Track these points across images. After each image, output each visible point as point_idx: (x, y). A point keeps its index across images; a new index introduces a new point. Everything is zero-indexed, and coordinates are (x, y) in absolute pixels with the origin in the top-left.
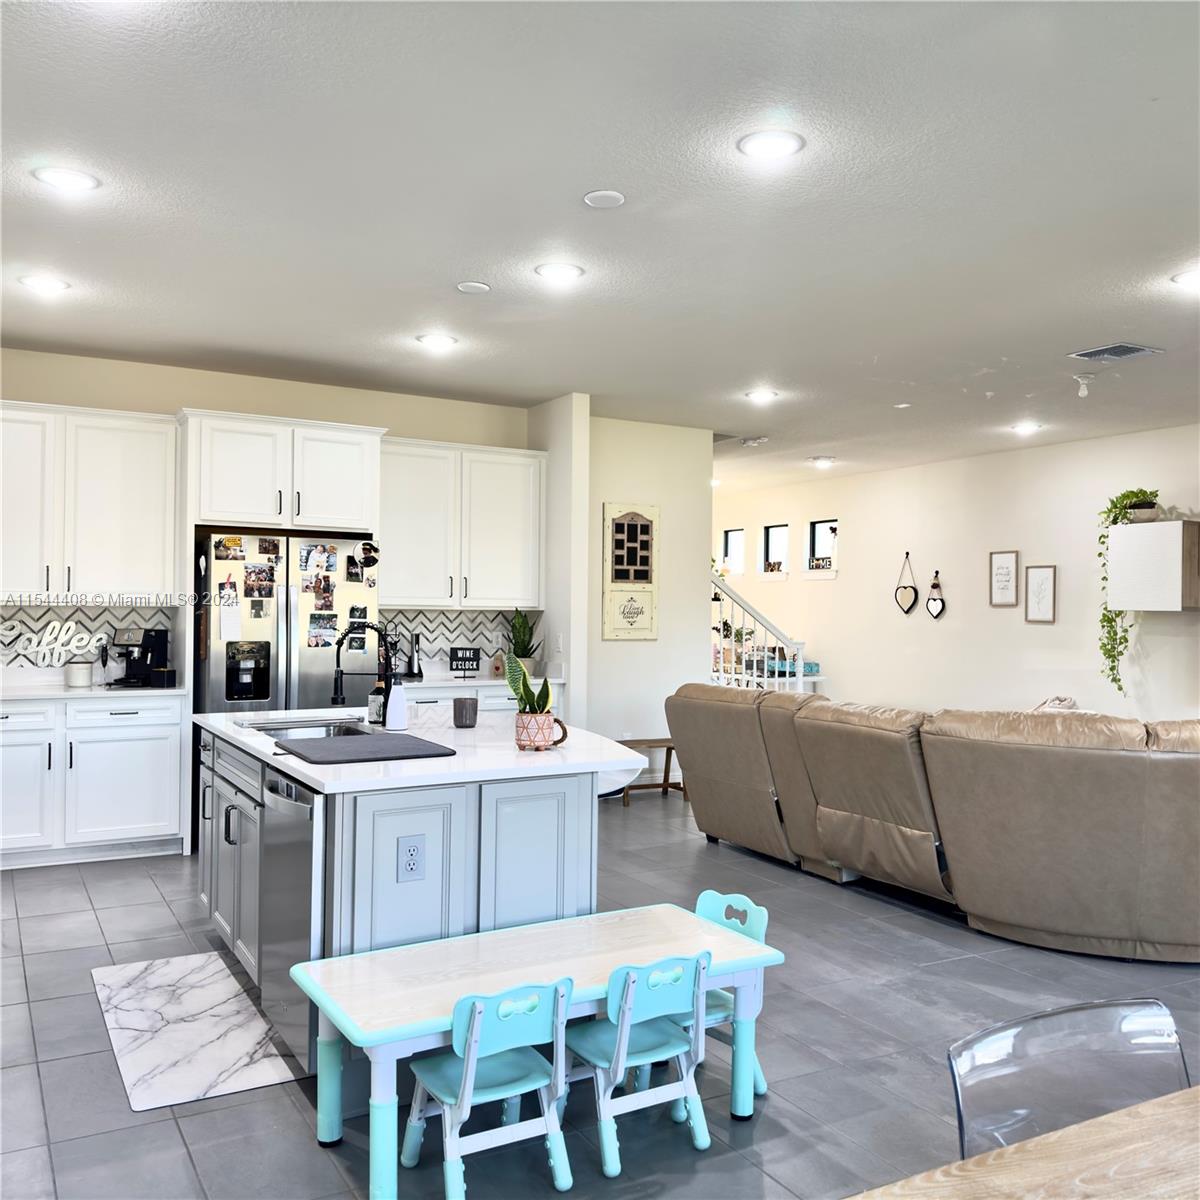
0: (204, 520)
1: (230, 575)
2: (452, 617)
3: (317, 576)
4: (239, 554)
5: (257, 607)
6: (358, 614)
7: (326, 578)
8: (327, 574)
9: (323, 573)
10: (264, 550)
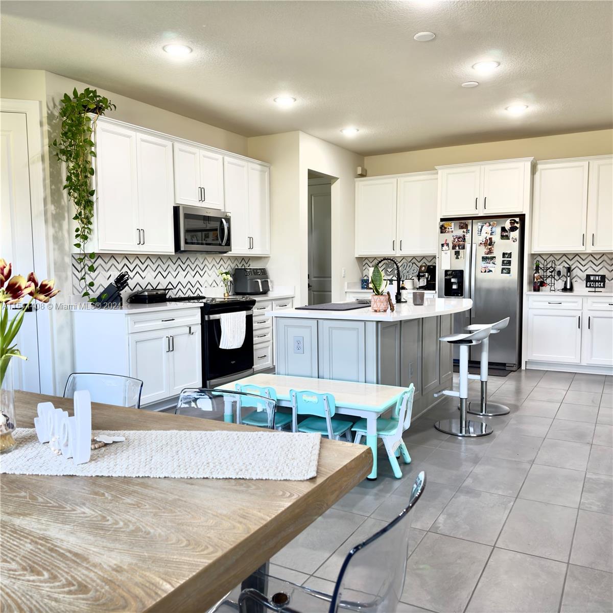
0: (443, 216)
1: (446, 240)
2: (597, 257)
3: (486, 238)
4: (450, 230)
5: (457, 253)
6: (507, 256)
7: (490, 239)
8: (491, 236)
9: (489, 236)
10: (461, 228)
